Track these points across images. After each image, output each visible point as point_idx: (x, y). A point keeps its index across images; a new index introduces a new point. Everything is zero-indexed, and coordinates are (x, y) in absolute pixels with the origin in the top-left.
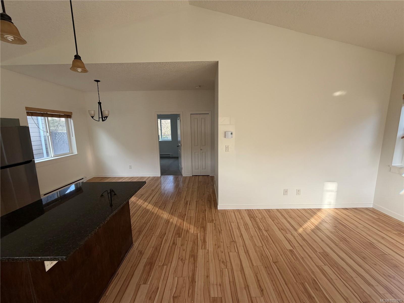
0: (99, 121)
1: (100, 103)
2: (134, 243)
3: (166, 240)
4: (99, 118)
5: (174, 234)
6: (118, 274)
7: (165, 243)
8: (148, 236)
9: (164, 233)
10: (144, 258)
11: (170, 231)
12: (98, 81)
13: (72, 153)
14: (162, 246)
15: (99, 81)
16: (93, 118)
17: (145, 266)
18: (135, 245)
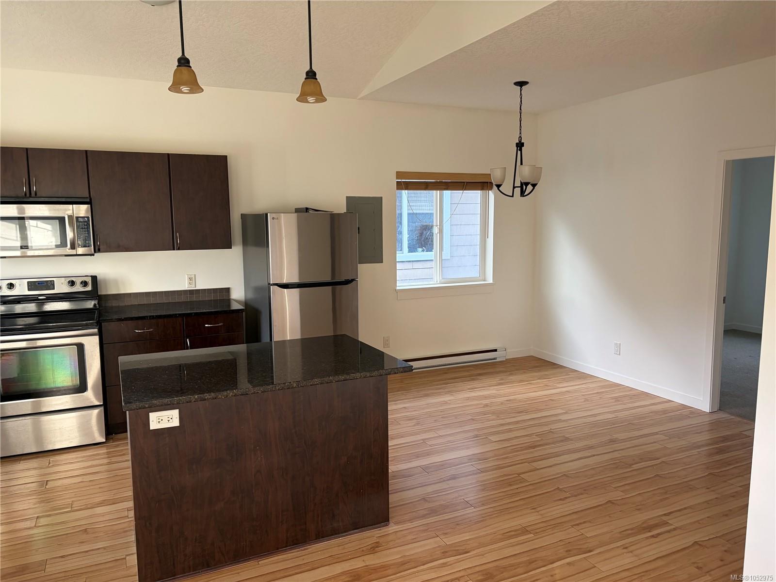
0: (513, 196)
1: (520, 145)
2: (391, 524)
3: (444, 565)
4: (514, 187)
5: (477, 569)
6: (305, 550)
7: (431, 568)
8: (430, 531)
9: (466, 550)
10: (363, 561)
11: (483, 555)
12: (521, 84)
13: (484, 281)
14: (422, 567)
15: (525, 83)
16: (498, 189)
17: (343, 573)
18: (390, 529)
